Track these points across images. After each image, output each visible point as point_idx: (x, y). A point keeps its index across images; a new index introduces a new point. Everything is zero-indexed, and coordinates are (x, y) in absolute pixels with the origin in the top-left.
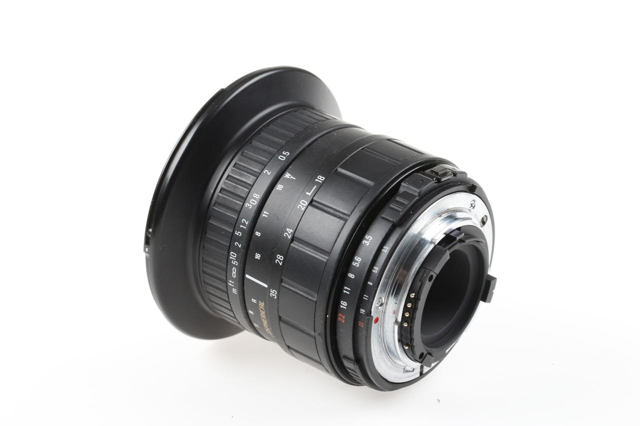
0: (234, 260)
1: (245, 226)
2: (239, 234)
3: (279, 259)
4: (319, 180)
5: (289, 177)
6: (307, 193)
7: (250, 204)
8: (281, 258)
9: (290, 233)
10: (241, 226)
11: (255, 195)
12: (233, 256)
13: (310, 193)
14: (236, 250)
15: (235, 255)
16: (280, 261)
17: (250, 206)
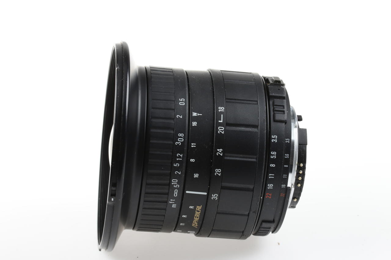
0: (175, 185)
1: (181, 158)
2: (177, 165)
3: (218, 172)
4: (221, 110)
5: (196, 115)
6: (219, 121)
7: (178, 142)
8: (219, 171)
9: (221, 152)
10: (177, 159)
11: (180, 135)
12: (174, 182)
13: (221, 120)
14: (177, 177)
15: (176, 181)
16: (219, 173)
17: (179, 144)
